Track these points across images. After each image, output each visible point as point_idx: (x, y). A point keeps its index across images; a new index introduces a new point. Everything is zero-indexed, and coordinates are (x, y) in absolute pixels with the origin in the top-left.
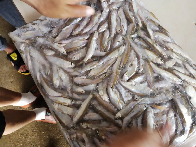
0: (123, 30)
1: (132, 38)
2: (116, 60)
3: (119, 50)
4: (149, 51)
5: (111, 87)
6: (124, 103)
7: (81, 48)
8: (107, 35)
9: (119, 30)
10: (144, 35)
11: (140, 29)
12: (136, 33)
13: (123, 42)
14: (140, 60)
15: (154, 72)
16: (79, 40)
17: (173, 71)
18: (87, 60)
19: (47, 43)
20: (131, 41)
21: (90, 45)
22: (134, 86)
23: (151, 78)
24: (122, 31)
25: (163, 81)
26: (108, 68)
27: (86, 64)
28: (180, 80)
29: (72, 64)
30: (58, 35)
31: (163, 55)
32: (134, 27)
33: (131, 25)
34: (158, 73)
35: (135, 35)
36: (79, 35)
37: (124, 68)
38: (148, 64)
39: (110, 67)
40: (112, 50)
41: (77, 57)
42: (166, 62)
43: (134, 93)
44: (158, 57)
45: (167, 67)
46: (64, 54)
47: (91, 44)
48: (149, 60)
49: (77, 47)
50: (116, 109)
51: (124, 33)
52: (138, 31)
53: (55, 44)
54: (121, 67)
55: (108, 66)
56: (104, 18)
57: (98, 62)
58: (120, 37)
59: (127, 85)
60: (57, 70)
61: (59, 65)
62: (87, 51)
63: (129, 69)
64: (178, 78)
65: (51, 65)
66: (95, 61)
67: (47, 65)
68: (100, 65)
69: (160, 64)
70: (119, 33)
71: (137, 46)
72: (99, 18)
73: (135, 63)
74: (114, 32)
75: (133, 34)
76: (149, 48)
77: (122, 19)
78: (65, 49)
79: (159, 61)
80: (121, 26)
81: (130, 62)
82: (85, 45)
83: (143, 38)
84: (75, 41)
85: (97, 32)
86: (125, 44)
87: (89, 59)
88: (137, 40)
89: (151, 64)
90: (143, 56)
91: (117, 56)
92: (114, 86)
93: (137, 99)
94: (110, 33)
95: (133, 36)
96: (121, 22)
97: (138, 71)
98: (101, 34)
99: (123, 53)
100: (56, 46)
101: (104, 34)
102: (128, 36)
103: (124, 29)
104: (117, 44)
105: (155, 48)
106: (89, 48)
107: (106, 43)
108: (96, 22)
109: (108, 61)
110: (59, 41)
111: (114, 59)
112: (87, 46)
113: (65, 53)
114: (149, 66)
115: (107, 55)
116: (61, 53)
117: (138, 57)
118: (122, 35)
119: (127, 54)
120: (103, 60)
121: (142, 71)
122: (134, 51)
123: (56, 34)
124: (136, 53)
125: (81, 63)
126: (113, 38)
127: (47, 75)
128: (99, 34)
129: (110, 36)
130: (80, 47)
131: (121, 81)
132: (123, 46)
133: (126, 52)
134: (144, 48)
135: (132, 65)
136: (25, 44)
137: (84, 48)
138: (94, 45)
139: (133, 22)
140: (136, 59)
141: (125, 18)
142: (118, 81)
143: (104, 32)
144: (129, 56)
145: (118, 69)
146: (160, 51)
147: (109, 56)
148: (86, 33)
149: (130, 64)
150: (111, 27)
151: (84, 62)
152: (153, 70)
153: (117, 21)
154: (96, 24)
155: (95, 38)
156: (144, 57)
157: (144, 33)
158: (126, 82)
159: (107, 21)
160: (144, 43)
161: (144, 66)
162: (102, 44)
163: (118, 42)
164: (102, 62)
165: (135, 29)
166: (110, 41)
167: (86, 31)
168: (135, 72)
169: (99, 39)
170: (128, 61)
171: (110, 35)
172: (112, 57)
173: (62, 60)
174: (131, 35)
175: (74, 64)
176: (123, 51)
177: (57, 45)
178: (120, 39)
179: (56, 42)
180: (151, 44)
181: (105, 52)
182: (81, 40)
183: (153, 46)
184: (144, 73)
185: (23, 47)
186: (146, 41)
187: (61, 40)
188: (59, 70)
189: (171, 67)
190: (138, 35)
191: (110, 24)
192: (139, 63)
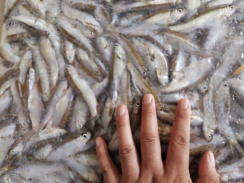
0: (96, 28)
1: (116, 25)
2: (128, 71)
3: (118, 57)
4: (152, 17)
9: (91, 33)
10: (125, 5)
11: (111, 5)
13: (111, 41)
14: (154, 40)
16: (59, 99)
17: (209, 7)
22: (184, 77)
23: (193, 45)
25: (211, 32)
26: (130, 91)
28: (228, 7)
29: (85, 136)
31: (174, 3)
33: (98, 11)
34: (193, 29)
38: (171, 33)
42: (186, 6)
43: (195, 85)
44: (172, 11)
45: (195, 11)
47: (78, 87)
48: (166, 27)
49: (67, 108)
51: (99, 30)
52: (112, 9)
53: (39, 135)
54: (144, 73)
55: (128, 90)
56: (58, 41)
57: (112, 98)
58: (100, 40)
62: (84, 101)
63: (155, 65)
64: (223, 7)
66: (107, 101)
68: (117, 100)
69: (183, 16)
70: (94, 37)
71: (132, 27)
72: (53, 46)
73: (154, 50)
74: (87, 43)
75: (111, 20)
76: (148, 13)
77: (79, 17)
80: (87, 27)
81: (147, 55)
82: (72, 97)
83: (129, 11)
84: (57, 105)
85: (68, 65)
86: (116, 41)
88: (125, 22)
89: (173, 28)
90: (152, 31)
91: (124, 66)
93: (205, 88)
94: (85, 49)
95: (114, 22)
96: (81, 22)
99: (127, 55)
101: (79, 58)
103: (95, 26)
104: (107, 52)
105: (155, 6)
106: (81, 94)
107: (94, 67)
108: (54, 55)
109: (120, 83)
110: (40, 127)
114: (173, 34)
115: (111, 77)
116: (58, 137)
117: (148, 39)
118: (101, 35)
119: (133, 50)
122: (137, 37)
128: (73, 64)
129: (88, 53)
131: (163, 90)
132: (116, 46)
133: (129, 50)
134: (143, 20)
135: (153, 57)
137: (77, 100)
138: (83, 84)
139: (95, 7)
141: (80, 12)
143: (76, 56)
144: (137, 50)
146: (165, 3)
147: (115, 77)
148: (59, 82)
150: (77, 40)
151: (96, 117)
152: (183, 32)
153: (76, 26)
154: (57, 58)
155: (75, 77)
156: (155, 30)
158: (170, 83)
159: (65, 38)
160: (135, 16)
162: (91, 72)
163: (105, 48)
165: (106, 11)
167: (55, 78)
168: (165, 60)
171: (87, 51)
172: (120, 73)
174: (110, 23)
176: (123, 52)
178: (103, 42)
179: (38, 131)
180: (145, 6)
181: (104, 77)
182: (63, 96)
183: (151, 6)
184: (176, 49)
186: (134, 10)
187: (40, 123)
189: (200, 5)
190: (117, 14)
192: (158, 45)
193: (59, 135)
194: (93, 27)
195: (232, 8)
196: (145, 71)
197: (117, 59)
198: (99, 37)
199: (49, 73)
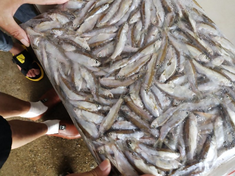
0: (160, 21)
1: (170, 31)
2: (151, 57)
3: (154, 45)
4: (191, 46)
5: (146, 90)
6: (161, 110)
7: (108, 43)
8: (139, 27)
9: (155, 21)
10: (185, 27)
11: (180, 19)
12: (176, 24)
13: (160, 35)
14: (179, 57)
15: (198, 72)
16: (105, 32)
17: (221, 71)
18: (115, 57)
19: (66, 36)
20: (169, 34)
21: (119, 39)
22: (173, 88)
23: (194, 79)
24: (158, 22)
25: (209, 83)
26: (141, 67)
27: (114, 62)
28: (230, 81)
29: (97, 62)
30: (79, 27)
31: (209, 52)
32: (173, 17)
33: (170, 15)
34: (203, 73)
35: (174, 28)
36: (105, 27)
37: (161, 67)
38: (191, 63)
39: (144, 66)
40: (146, 45)
41: (103, 53)
42: (212, 59)
44: (203, 54)
45: (213, 66)
46: (87, 49)
47: (120, 37)
48: (192, 58)
49: (104, 41)
50: (151, 116)
51: (160, 24)
52: (177, 22)
53: (76, 38)
54: (157, 66)
55: (141, 65)
56: (135, 7)
58: (155, 29)
59: (165, 87)
60: (80, 70)
61: (82, 63)
62: (115, 47)
63: (167, 68)
64: (228, 79)
65: (71, 62)
66: (125, 59)
67: (67, 64)
68: (131, 64)
69: (205, 62)
70: (154, 24)
71: (176, 40)
72: (130, 7)
73: (174, 61)
74: (147, 24)
75: (171, 26)
76: (192, 43)
77: (158, 8)
78: (88, 44)
79: (204, 59)
80: (156, 16)
81: (168, 60)
82: (112, 39)
83: (184, 31)
84: (100, 34)
85: (127, 23)
86: (161, 38)
87: (118, 56)
88: (176, 34)
89: (194, 62)
90: (183, 53)
91: (152, 53)
92: (148, 88)
93: (177, 104)
94: (143, 25)
95: (171, 28)
96: (156, 11)
97: (178, 70)
98: (132, 26)
99: (159, 49)
100: (77, 40)
101: (136, 26)
102: (165, 29)
103: (161, 20)
104: (152, 38)
105: (198, 43)
106: (118, 42)
108: (126, 11)
109: (141, 58)
110: (81, 35)
111: (149, 56)
112: (115, 40)
113: (89, 49)
114: (191, 64)
115: (140, 50)
116: (84, 48)
117: (178, 53)
118: (158, 27)
119: (164, 50)
120: (135, 57)
121: (182, 71)
122: (173, 47)
123: (77, 26)
124: (175, 49)
125: (108, 60)
126: (147, 31)
127: (67, 75)
128: (130, 25)
129: (143, 28)
130: (107, 41)
131: (157, 83)
132: (160, 40)
133: (163, 48)
134: (185, 43)
135: (170, 64)
136: (39, 38)
137: (112, 43)
138: (123, 39)
139: (171, 11)
140: (175, 56)
141: (161, 6)
142: (154, 82)
143: (136, 23)
145: (153, 68)
146: (205, 47)
147: (143, 52)
148: (113, 25)
149: (168, 62)
150: (145, 17)
151: (112, 60)
152: (197, 69)
153: (152, 10)
154: (126, 13)
155: (124, 31)
156: (185, 54)
157: (185, 25)
158: (163, 84)
159: (140, 9)
160: (184, 37)
161: (185, 65)
162: (134, 38)
163: (153, 35)
164: (133, 60)
165: (173, 19)
166: (144, 34)
167: (114, 21)
168: (174, 71)
169: (130, 32)
170: (165, 58)
171: (143, 27)
172: (147, 54)
173: (85, 57)
174: (168, 27)
175: (100, 62)
176: (159, 46)
177: (79, 39)
178: (155, 31)
179: (77, 36)
180: (194, 38)
181: (137, 47)
182: (108, 33)
183: (197, 41)
184: (185, 73)
185: (38, 41)
186: (187, 34)
187: (83, 33)
188: (81, 69)
189: (219, 66)
190: (177, 27)
191: (143, 13)
192: (179, 62)
193: (85, 48)
194: (159, 19)
195: (231, 83)
196: (159, 66)
197: (153, 46)
198: (157, 27)
199: (114, 16)
